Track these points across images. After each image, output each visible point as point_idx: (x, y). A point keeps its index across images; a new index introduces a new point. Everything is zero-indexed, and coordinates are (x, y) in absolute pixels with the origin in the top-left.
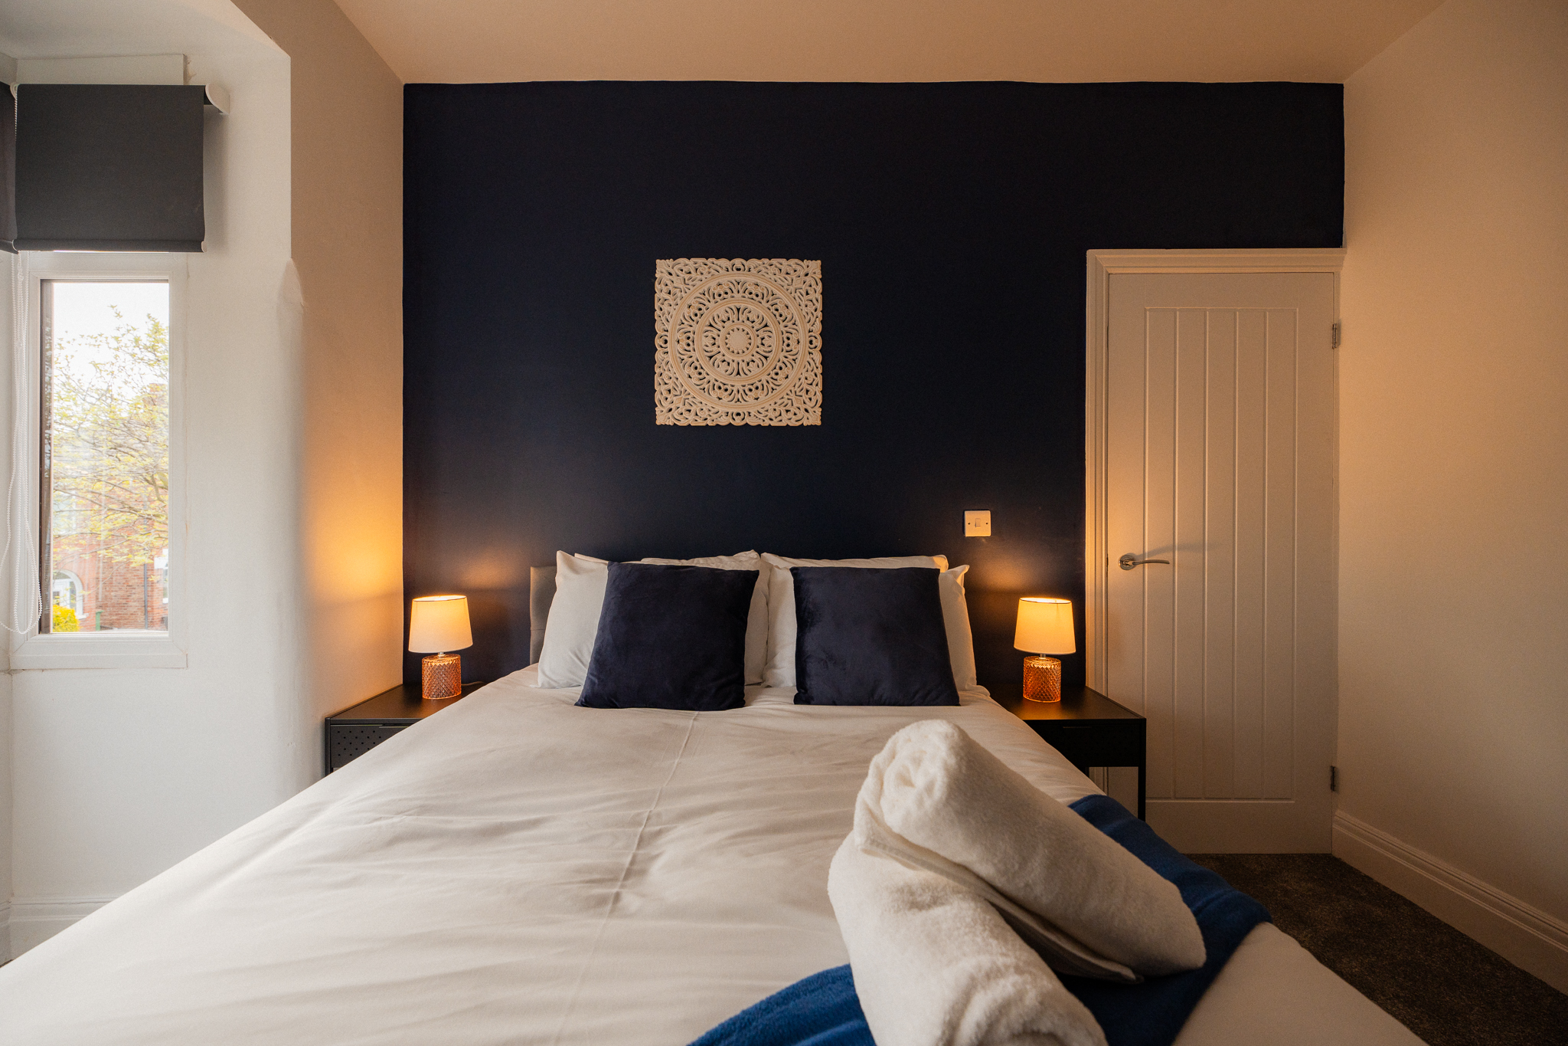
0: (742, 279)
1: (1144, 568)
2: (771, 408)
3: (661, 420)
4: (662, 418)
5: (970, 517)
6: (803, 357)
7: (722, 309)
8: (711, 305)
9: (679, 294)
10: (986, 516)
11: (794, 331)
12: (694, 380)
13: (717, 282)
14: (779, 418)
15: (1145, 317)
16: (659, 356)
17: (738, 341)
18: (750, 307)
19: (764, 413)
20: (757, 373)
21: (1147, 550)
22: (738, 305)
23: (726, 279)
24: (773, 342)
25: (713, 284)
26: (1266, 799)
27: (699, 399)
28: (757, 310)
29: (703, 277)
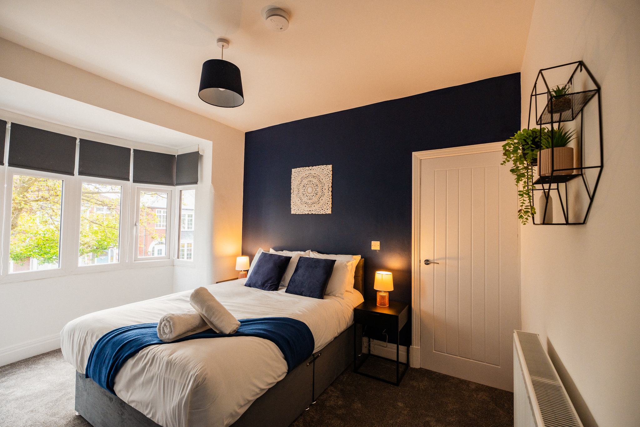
0: (311, 172)
1: (434, 265)
2: (318, 209)
3: (292, 213)
4: (293, 212)
5: (373, 243)
6: (326, 194)
7: (306, 181)
8: (303, 180)
9: (296, 178)
10: (378, 243)
11: (324, 186)
12: (300, 202)
13: (305, 174)
14: (320, 212)
15: (435, 174)
16: (292, 195)
17: (310, 190)
18: (313, 180)
19: (316, 210)
20: (315, 199)
21: (435, 259)
22: (310, 180)
23: (307, 172)
24: (319, 190)
25: (304, 174)
26: (487, 363)
27: (301, 207)
28: (315, 181)
29: (302, 173)
